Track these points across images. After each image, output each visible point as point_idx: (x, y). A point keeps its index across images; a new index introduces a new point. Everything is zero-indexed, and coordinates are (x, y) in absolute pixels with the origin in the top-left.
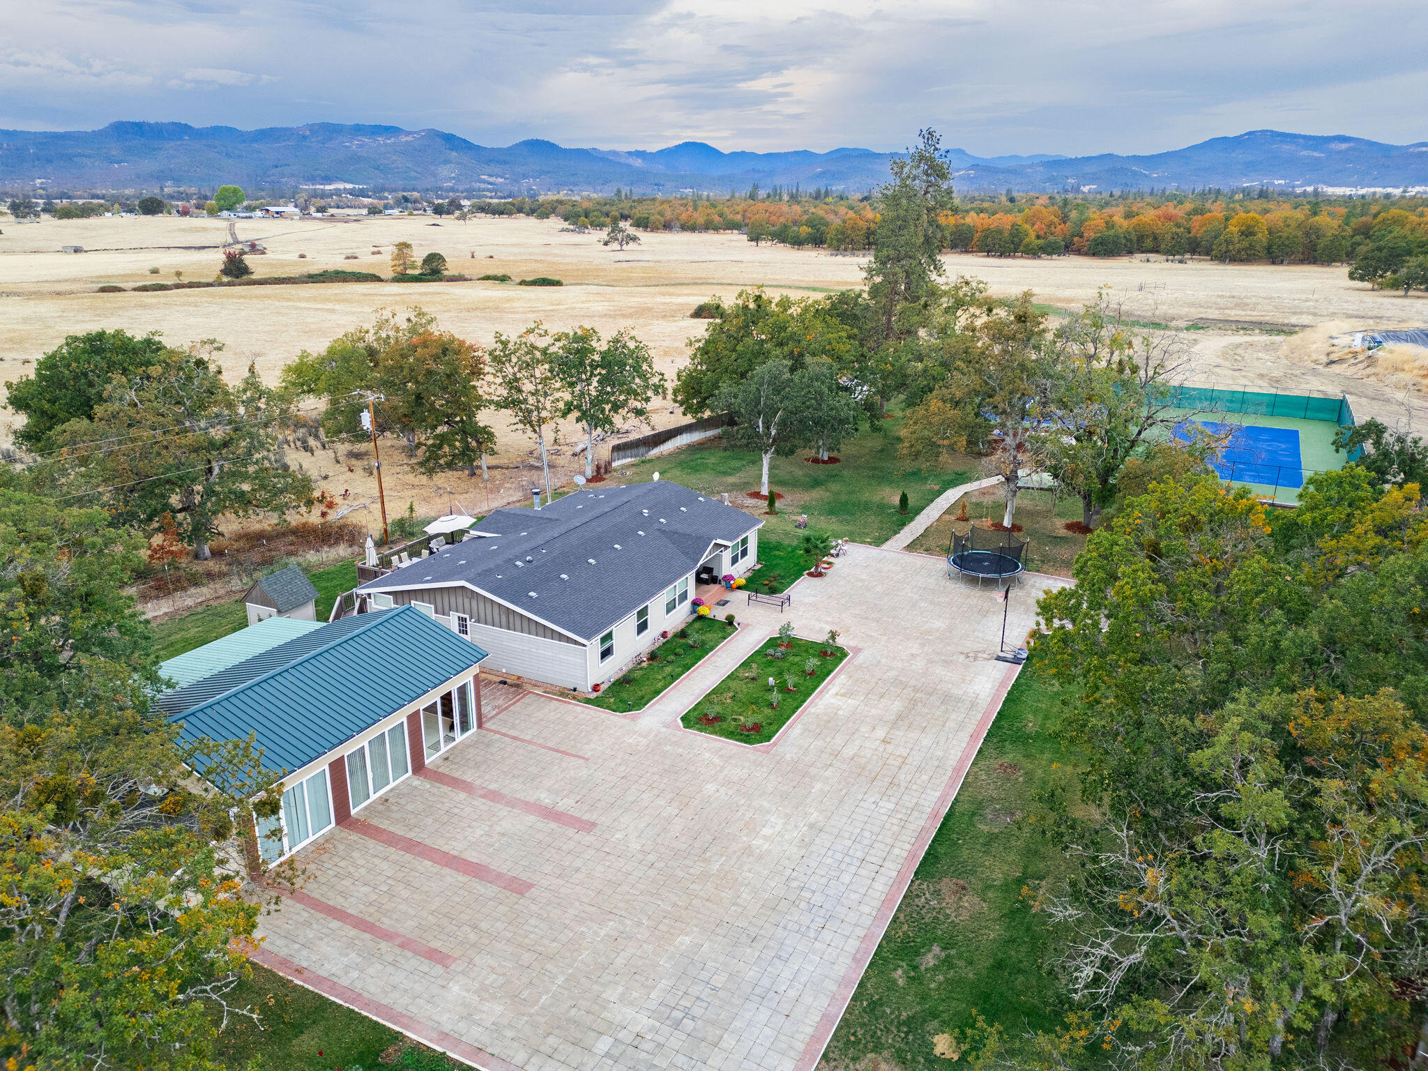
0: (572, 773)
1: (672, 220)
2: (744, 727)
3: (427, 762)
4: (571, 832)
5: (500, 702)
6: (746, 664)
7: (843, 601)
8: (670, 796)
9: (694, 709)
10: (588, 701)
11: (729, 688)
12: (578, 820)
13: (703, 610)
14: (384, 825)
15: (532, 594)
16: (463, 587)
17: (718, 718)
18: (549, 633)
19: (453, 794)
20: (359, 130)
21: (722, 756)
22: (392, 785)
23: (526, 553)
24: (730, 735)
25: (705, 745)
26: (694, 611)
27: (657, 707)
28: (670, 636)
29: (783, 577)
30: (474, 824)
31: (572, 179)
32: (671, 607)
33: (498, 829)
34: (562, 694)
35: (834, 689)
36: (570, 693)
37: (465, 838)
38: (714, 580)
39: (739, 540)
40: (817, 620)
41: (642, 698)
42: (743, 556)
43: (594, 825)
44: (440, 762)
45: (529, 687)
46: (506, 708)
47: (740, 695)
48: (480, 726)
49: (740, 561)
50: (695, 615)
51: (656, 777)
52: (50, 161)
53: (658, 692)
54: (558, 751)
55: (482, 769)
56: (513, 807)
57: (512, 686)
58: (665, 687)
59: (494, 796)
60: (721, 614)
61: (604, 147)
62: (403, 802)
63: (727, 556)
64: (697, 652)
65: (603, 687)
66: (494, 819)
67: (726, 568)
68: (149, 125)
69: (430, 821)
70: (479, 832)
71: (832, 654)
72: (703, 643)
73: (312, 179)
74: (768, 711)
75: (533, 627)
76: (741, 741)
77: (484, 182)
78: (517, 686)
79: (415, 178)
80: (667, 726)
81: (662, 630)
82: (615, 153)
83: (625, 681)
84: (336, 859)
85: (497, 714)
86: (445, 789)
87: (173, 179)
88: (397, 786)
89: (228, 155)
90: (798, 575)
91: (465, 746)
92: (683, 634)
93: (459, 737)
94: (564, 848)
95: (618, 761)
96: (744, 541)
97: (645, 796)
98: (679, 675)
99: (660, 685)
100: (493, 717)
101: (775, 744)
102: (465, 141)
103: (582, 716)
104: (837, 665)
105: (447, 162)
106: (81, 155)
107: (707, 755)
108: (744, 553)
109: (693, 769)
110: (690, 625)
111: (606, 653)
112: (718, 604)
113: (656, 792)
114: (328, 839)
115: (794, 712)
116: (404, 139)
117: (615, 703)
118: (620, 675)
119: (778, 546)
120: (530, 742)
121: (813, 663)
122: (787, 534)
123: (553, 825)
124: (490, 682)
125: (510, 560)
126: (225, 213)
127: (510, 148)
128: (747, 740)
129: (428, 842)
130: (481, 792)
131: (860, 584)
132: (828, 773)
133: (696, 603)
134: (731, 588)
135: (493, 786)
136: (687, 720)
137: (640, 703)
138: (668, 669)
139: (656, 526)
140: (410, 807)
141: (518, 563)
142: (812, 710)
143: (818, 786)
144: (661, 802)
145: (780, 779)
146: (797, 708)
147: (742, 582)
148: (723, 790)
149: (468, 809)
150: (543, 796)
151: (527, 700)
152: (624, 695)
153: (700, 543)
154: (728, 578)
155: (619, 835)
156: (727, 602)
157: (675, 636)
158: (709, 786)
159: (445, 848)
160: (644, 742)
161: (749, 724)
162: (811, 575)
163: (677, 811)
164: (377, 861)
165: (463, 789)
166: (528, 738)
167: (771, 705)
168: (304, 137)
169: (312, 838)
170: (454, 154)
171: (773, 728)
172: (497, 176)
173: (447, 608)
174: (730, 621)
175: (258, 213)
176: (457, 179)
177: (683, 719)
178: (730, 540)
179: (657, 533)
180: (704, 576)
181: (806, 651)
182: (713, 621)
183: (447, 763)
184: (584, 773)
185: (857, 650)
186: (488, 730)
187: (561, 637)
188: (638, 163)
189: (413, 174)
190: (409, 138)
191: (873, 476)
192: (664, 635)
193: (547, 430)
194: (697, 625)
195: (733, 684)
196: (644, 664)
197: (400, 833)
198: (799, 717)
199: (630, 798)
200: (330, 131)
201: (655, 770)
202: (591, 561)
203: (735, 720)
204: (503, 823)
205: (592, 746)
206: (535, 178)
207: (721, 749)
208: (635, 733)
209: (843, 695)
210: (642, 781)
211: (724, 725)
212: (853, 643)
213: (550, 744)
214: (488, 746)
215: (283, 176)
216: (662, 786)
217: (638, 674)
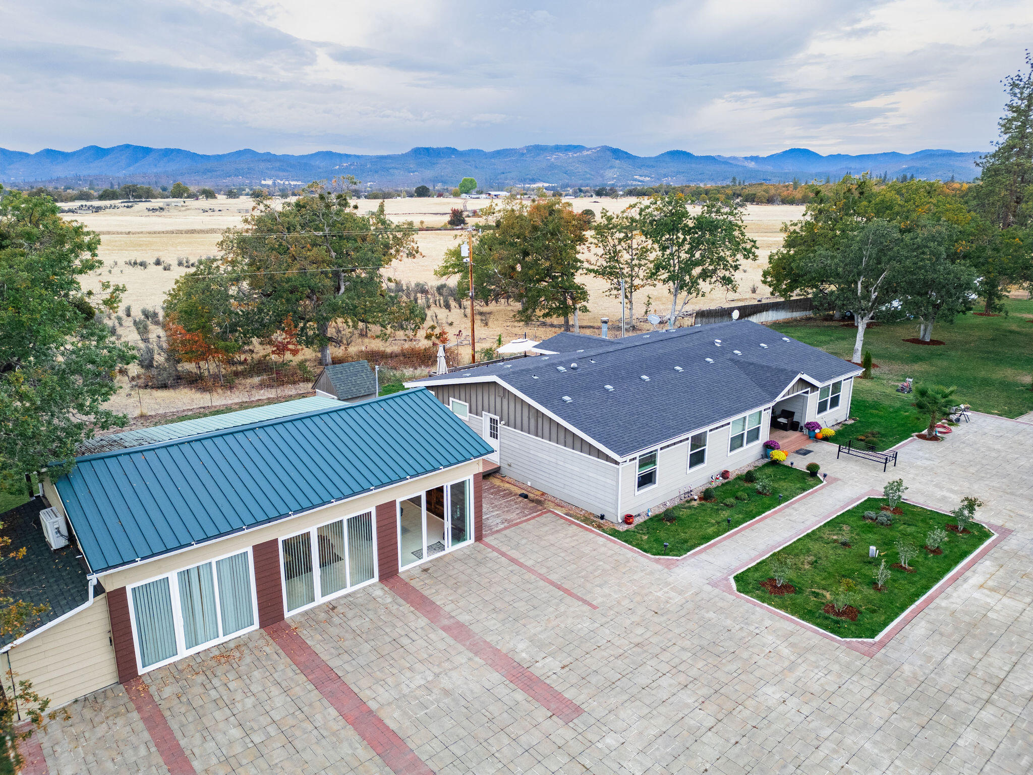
0: (570, 621)
1: (774, 195)
2: (831, 607)
3: (401, 569)
4: (541, 713)
5: (512, 516)
6: (833, 524)
7: (972, 470)
8: (705, 691)
9: (756, 568)
10: (615, 533)
11: (808, 550)
12: (558, 696)
13: (778, 455)
14: (312, 639)
15: (566, 398)
16: (495, 383)
17: (789, 587)
18: (578, 444)
19: (412, 617)
20: (558, 148)
21: (792, 645)
22: (349, 590)
23: (573, 361)
24: (808, 615)
25: (768, 623)
26: (765, 455)
27: (703, 556)
28: (732, 477)
29: (883, 435)
30: (418, 666)
31: (700, 177)
32: (736, 442)
33: (445, 682)
34: (586, 520)
35: (975, 579)
36: (597, 521)
37: (398, 685)
38: (794, 426)
39: (830, 382)
40: (937, 486)
41: (686, 541)
42: (832, 406)
43: (578, 710)
44: (417, 572)
45: (551, 506)
46: (517, 524)
47: (824, 562)
48: (479, 538)
49: (829, 411)
50: (766, 460)
51: (686, 655)
52: (376, 172)
53: (707, 538)
54: (559, 588)
55: (460, 591)
56: (476, 654)
57: (532, 501)
58: (718, 534)
59: (459, 631)
60: (801, 463)
61: (727, 155)
62: (350, 614)
63: (813, 399)
64: (766, 500)
65: (637, 521)
66: (447, 665)
67: (811, 414)
68: (433, 149)
69: (366, 647)
70: (419, 681)
71: (965, 531)
72: (775, 492)
73: (524, 181)
74: (869, 592)
75: (570, 440)
76: (826, 628)
77: (636, 180)
78: (539, 502)
79: (589, 179)
80: (714, 585)
81: (723, 468)
82: (735, 158)
83: (667, 517)
84: (231, 675)
85: (506, 528)
86: (406, 608)
87: (442, 182)
88: (354, 593)
89: (476, 167)
90: (905, 435)
91: (454, 558)
92: (749, 477)
93: (451, 548)
94: (524, 739)
95: (636, 618)
96: (837, 387)
97: (665, 682)
98: (738, 523)
99: (710, 530)
100: (498, 531)
101: (882, 644)
102: (626, 153)
103: (603, 549)
104: (975, 547)
105: (611, 167)
106: (393, 168)
107: (769, 639)
108: (835, 402)
109: (745, 655)
110: (760, 469)
111: (646, 480)
112: (798, 452)
113: (682, 678)
114: (241, 645)
115: (912, 601)
116: (585, 153)
117: (648, 541)
118: (662, 510)
119: (876, 406)
120: (529, 570)
121: (938, 536)
122: (887, 396)
123: (520, 696)
124: (510, 493)
125: (553, 364)
126: (464, 195)
127: (656, 158)
128: (836, 629)
129: (349, 679)
130: (446, 622)
131: (994, 454)
132: (987, 715)
133: (769, 446)
134: (816, 439)
135: (464, 618)
136: (744, 582)
137: (681, 547)
138: (725, 514)
139: (729, 356)
140: (354, 624)
141: (561, 368)
142: (941, 602)
143: (969, 737)
144: (686, 697)
145: (895, 706)
146: (918, 595)
147: (831, 432)
148: (793, 702)
149: (421, 643)
150: (521, 646)
151: (543, 519)
152: (662, 534)
153: (781, 377)
154: (812, 426)
155: (611, 740)
156: (809, 452)
157: (739, 478)
158: (769, 690)
159: (365, 694)
160: (677, 599)
161: (840, 605)
162: (919, 436)
163: (710, 722)
164: (275, 691)
165: (426, 614)
166: (529, 563)
167: (874, 584)
168: (523, 154)
169: (222, 639)
170: (618, 161)
171: (879, 618)
172: (645, 176)
173: (480, 408)
174: (813, 471)
175: (484, 196)
176: (618, 179)
177: (737, 579)
178: (820, 381)
179: (730, 363)
180: (782, 420)
181: (924, 521)
182: (790, 469)
183: (425, 576)
184: (585, 625)
185: (1005, 532)
186: (488, 545)
187: (592, 450)
188: (752, 165)
189: (588, 176)
190: (589, 153)
191: (988, 358)
192: (725, 474)
193: (639, 296)
194: (769, 471)
195: (815, 547)
196: (695, 503)
197: (324, 656)
198: (920, 610)
199: (643, 680)
200: (538, 150)
201: (687, 643)
202: (644, 377)
203: (816, 595)
204: (454, 674)
205: (606, 590)
206: (672, 177)
207: (792, 634)
208: (667, 584)
209: (992, 589)
210: (665, 656)
211: (799, 599)
212: (998, 522)
213: (554, 577)
214: (479, 563)
215: (506, 179)
216: (694, 672)
217: (684, 513)
